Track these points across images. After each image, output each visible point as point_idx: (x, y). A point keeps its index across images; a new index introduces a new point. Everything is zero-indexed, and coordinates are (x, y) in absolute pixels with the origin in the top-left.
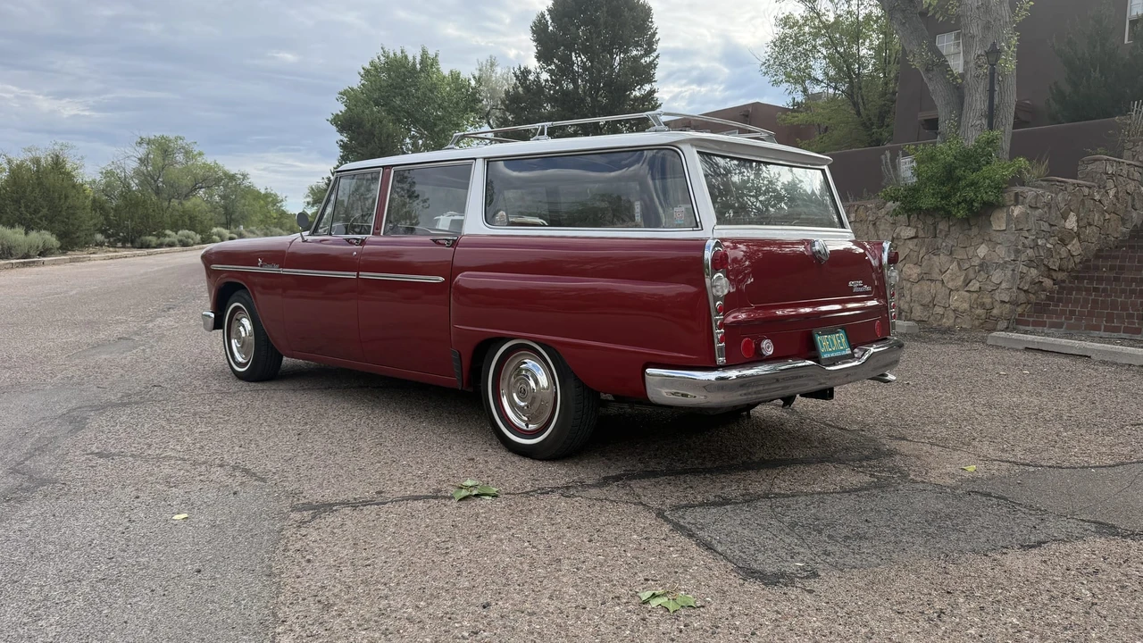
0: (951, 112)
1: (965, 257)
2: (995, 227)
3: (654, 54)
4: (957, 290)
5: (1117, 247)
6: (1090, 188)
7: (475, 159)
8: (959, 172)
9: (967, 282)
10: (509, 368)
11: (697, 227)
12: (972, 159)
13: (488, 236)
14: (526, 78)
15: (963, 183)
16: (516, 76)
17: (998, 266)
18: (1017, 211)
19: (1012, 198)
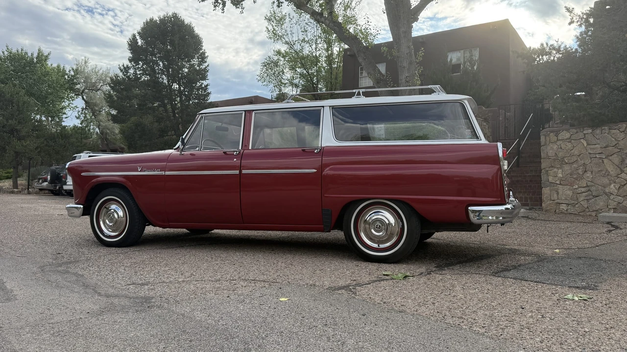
11: (478, 139)
14: (127, 72)
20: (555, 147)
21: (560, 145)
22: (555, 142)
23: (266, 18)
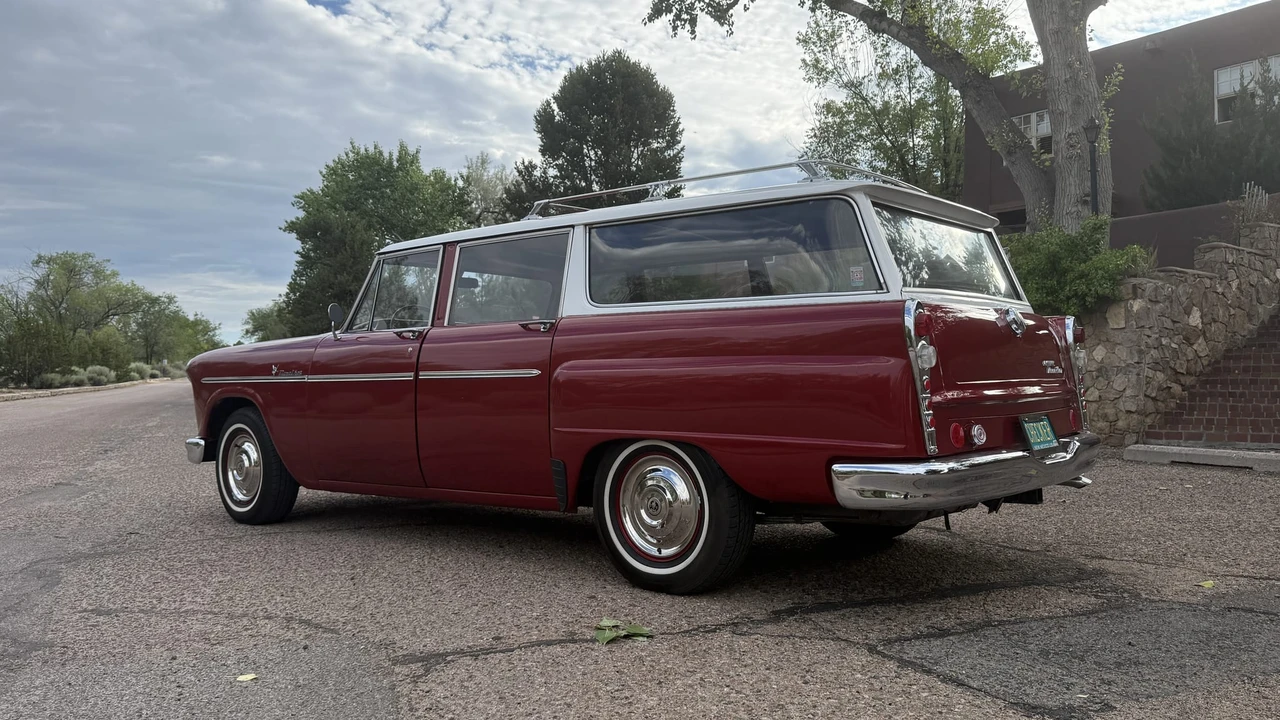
0: (1040, 199)
2: (1112, 325)
3: (679, 147)
5: (1245, 347)
6: (1211, 279)
7: (573, 226)
8: (1065, 264)
10: (630, 482)
11: (882, 289)
12: (1079, 248)
13: (598, 315)
14: (530, 175)
15: (1070, 276)
16: (518, 171)
17: (1119, 370)
18: (1137, 305)
19: (1130, 291)
23: (798, 39)
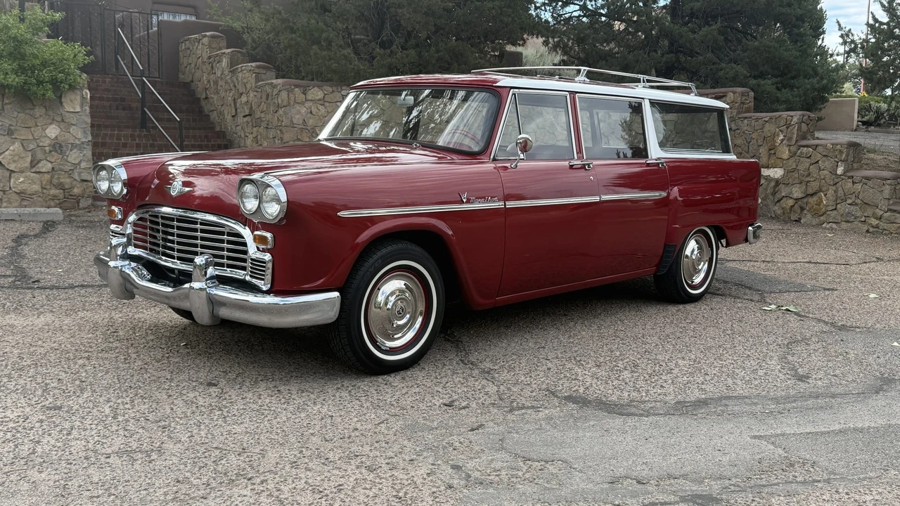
1: (31, 137)
2: (68, 108)
4: (22, 172)
9: (34, 163)
17: (74, 146)
20: (303, 110)
21: (311, 108)
22: (302, 103)
